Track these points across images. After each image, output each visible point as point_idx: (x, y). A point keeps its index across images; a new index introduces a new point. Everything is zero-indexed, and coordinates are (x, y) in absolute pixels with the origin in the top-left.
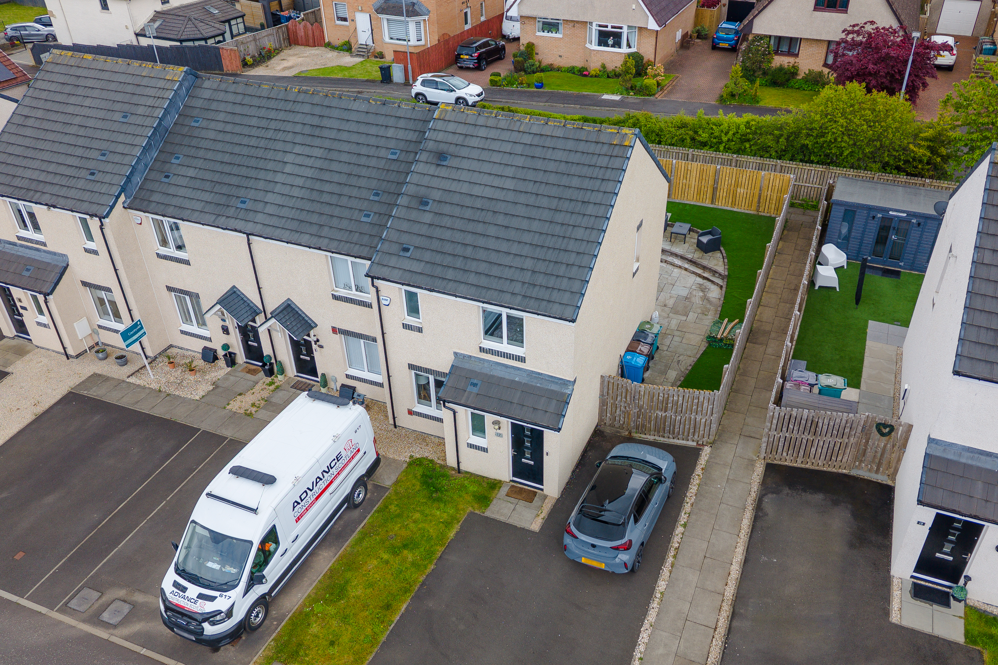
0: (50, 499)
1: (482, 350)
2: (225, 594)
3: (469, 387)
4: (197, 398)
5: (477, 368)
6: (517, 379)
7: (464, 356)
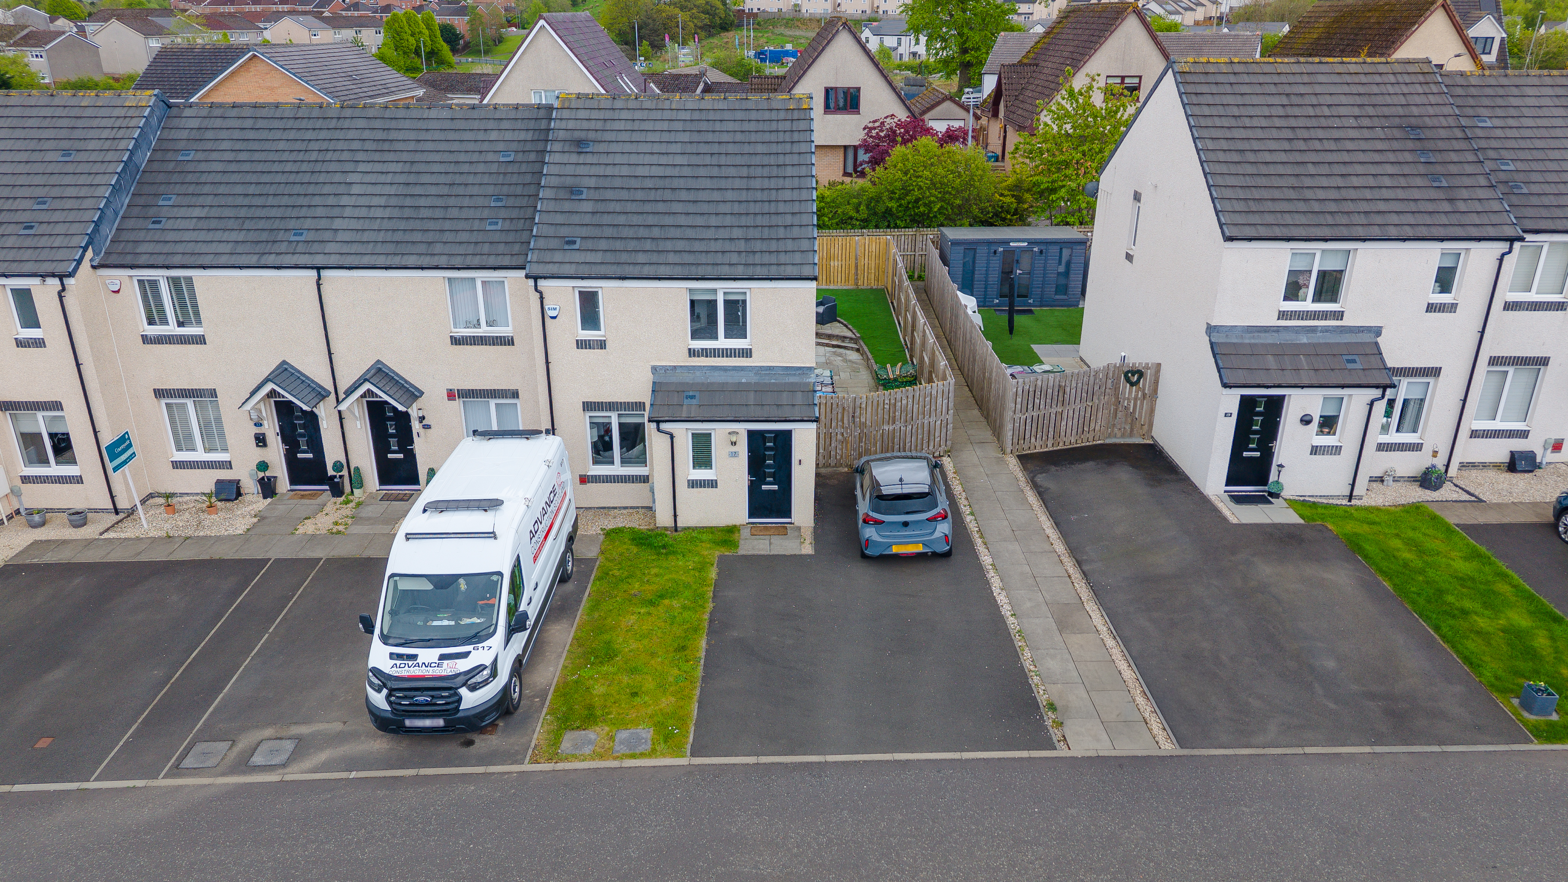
0: (58, 674)
1: (692, 353)
2: (480, 645)
3: (685, 400)
4: (241, 532)
5: (688, 378)
6: (744, 381)
7: (666, 369)
